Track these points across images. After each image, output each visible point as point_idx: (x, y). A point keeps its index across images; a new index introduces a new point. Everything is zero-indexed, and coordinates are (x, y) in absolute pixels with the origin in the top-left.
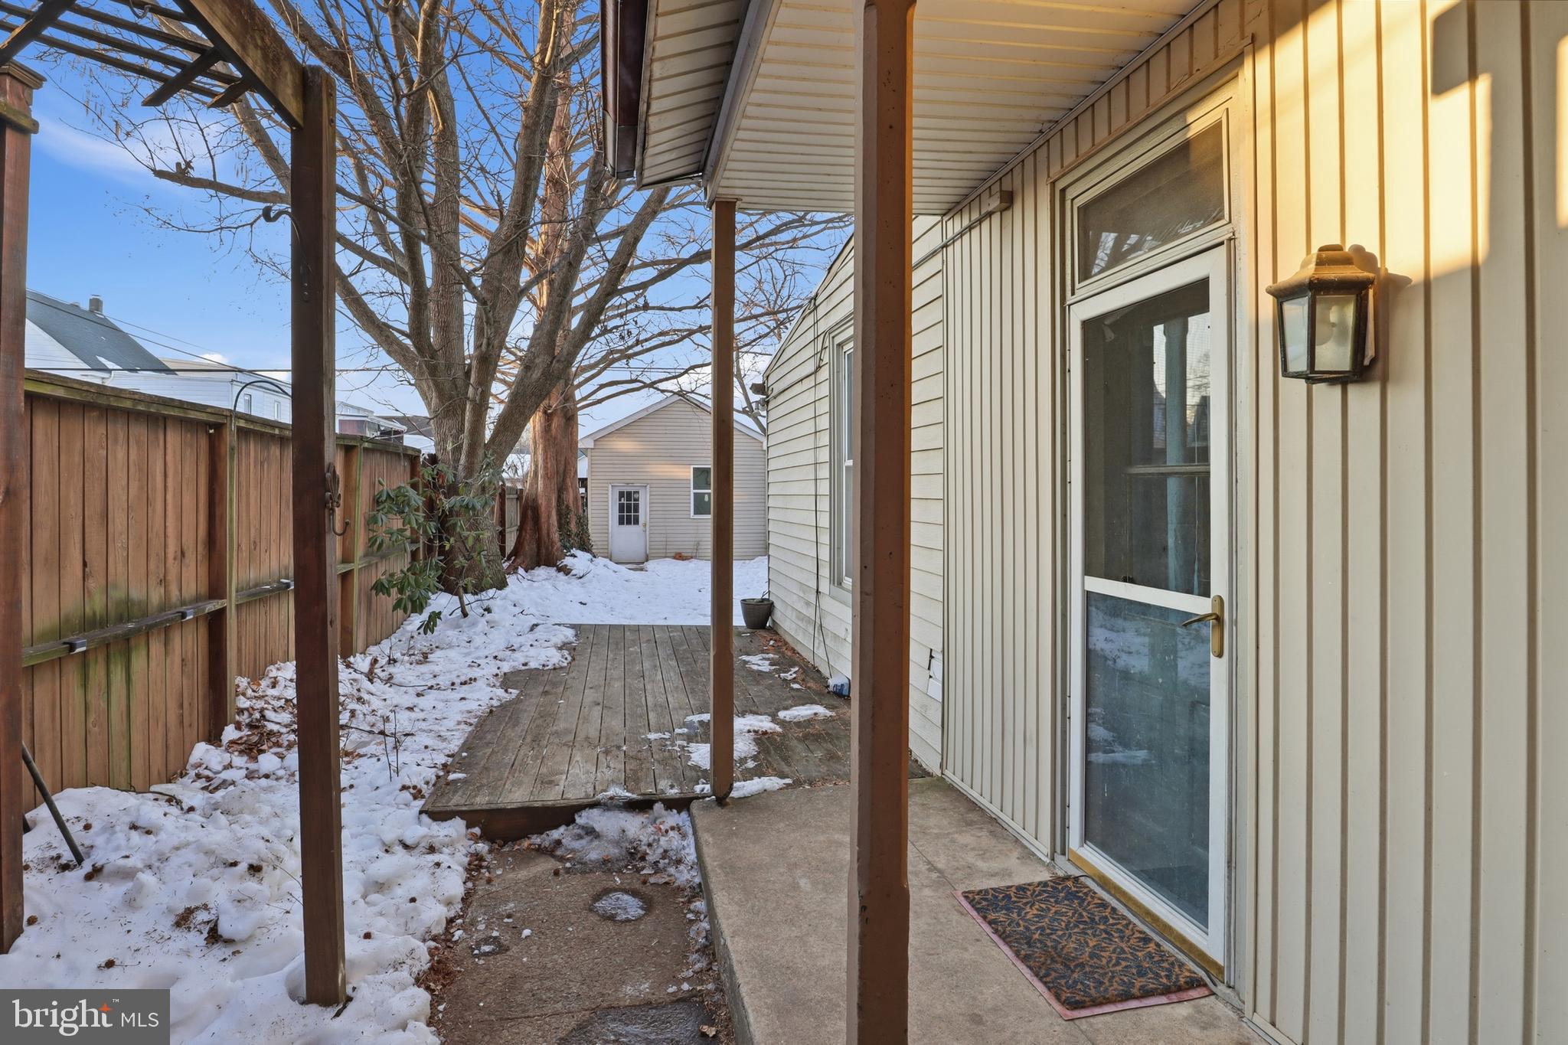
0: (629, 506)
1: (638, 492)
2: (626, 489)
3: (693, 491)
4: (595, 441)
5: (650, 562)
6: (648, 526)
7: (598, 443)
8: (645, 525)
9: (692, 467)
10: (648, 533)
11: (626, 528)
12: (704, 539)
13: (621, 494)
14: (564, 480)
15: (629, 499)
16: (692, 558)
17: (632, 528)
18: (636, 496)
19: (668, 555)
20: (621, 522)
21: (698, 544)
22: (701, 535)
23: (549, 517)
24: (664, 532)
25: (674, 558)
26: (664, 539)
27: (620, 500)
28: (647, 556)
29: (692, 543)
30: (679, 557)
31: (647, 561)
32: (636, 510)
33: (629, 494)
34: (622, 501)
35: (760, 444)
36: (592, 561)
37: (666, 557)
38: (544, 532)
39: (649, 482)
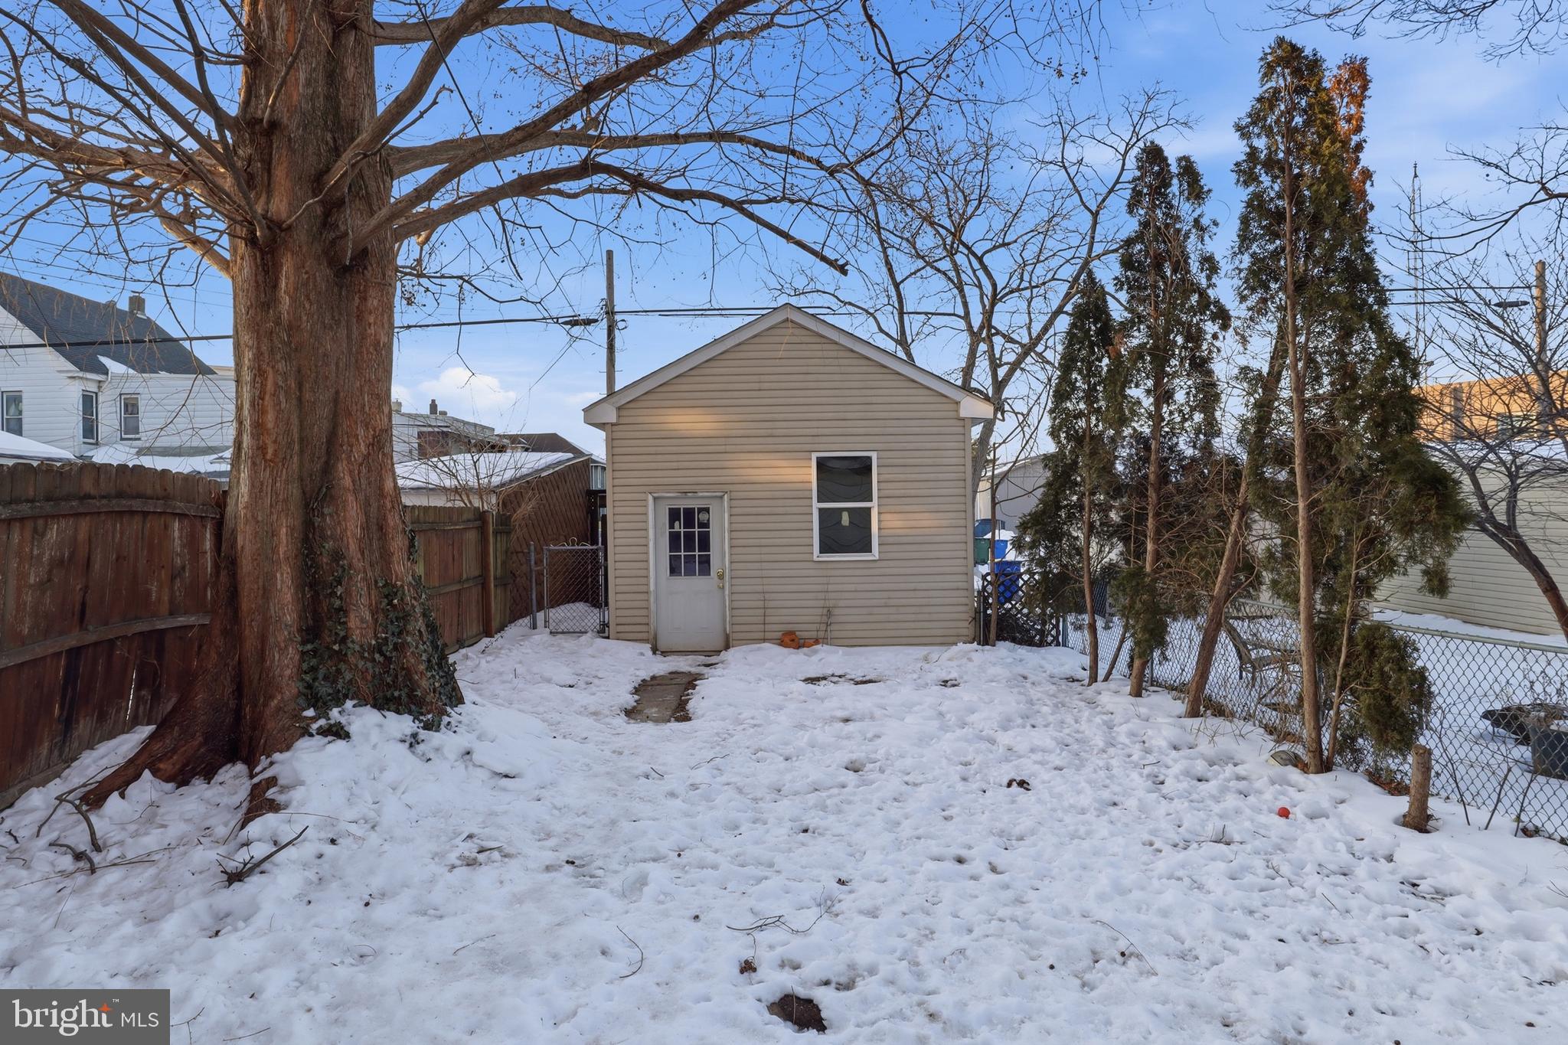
0: (689, 537)
1: (707, 510)
2: (683, 504)
3: (816, 506)
4: (619, 409)
5: (732, 650)
6: (727, 578)
7: (624, 413)
8: (721, 577)
9: (814, 456)
10: (727, 592)
11: (683, 583)
12: (841, 603)
13: (674, 515)
14: (328, 469)
15: (689, 523)
16: (817, 642)
17: (697, 582)
18: (703, 517)
19: (768, 635)
20: (674, 570)
21: (829, 614)
22: (832, 595)
23: (267, 593)
24: (759, 588)
25: (782, 643)
26: (760, 604)
27: (672, 526)
28: (727, 638)
29: (819, 611)
30: (792, 640)
31: (727, 647)
32: (705, 544)
33: (689, 513)
34: (677, 529)
35: (953, 407)
36: (414, 741)
37: (764, 640)
38: (251, 643)
39: (731, 487)
